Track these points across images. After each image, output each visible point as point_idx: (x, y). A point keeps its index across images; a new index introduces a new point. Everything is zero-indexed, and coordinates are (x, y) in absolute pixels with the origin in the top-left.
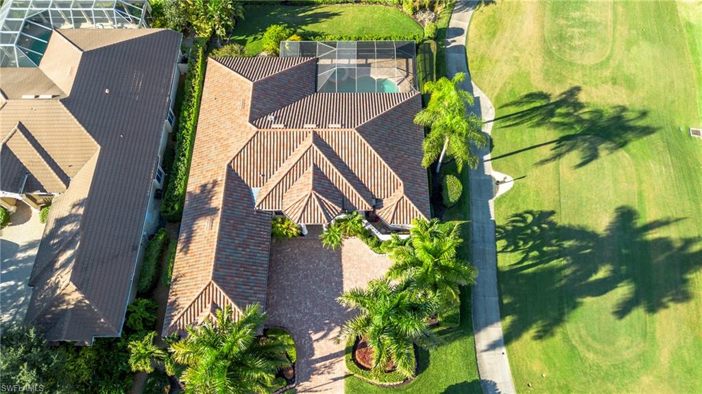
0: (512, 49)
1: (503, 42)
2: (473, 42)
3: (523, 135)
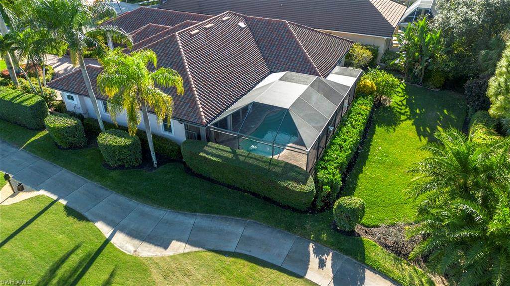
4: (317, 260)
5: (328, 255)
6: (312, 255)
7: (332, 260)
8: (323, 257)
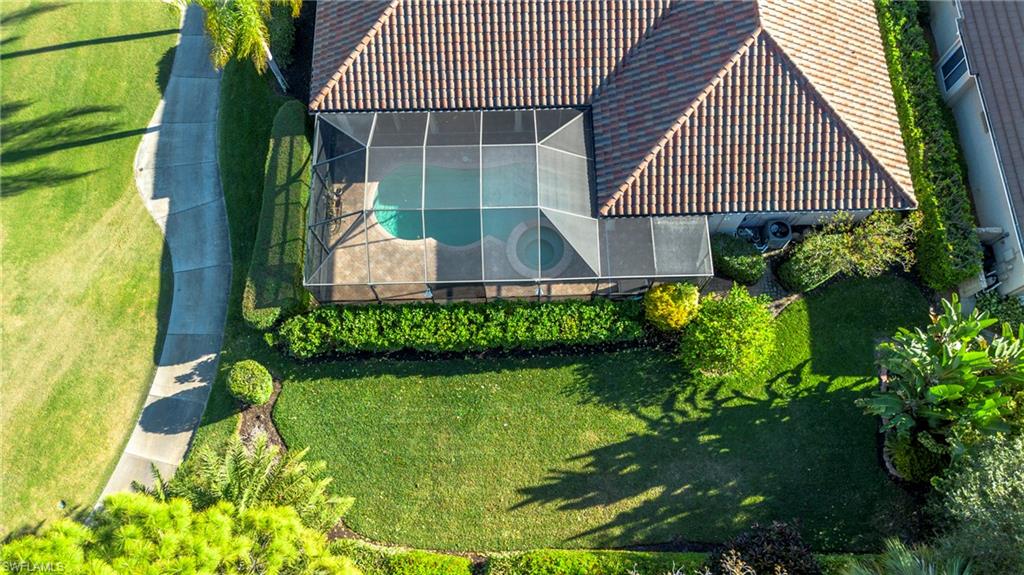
0: (22, 340)
1: (39, 366)
2: (132, 376)
3: (87, 84)
4: (188, 372)
5: (201, 381)
6: (194, 363)
7: (194, 388)
8: (195, 377)
